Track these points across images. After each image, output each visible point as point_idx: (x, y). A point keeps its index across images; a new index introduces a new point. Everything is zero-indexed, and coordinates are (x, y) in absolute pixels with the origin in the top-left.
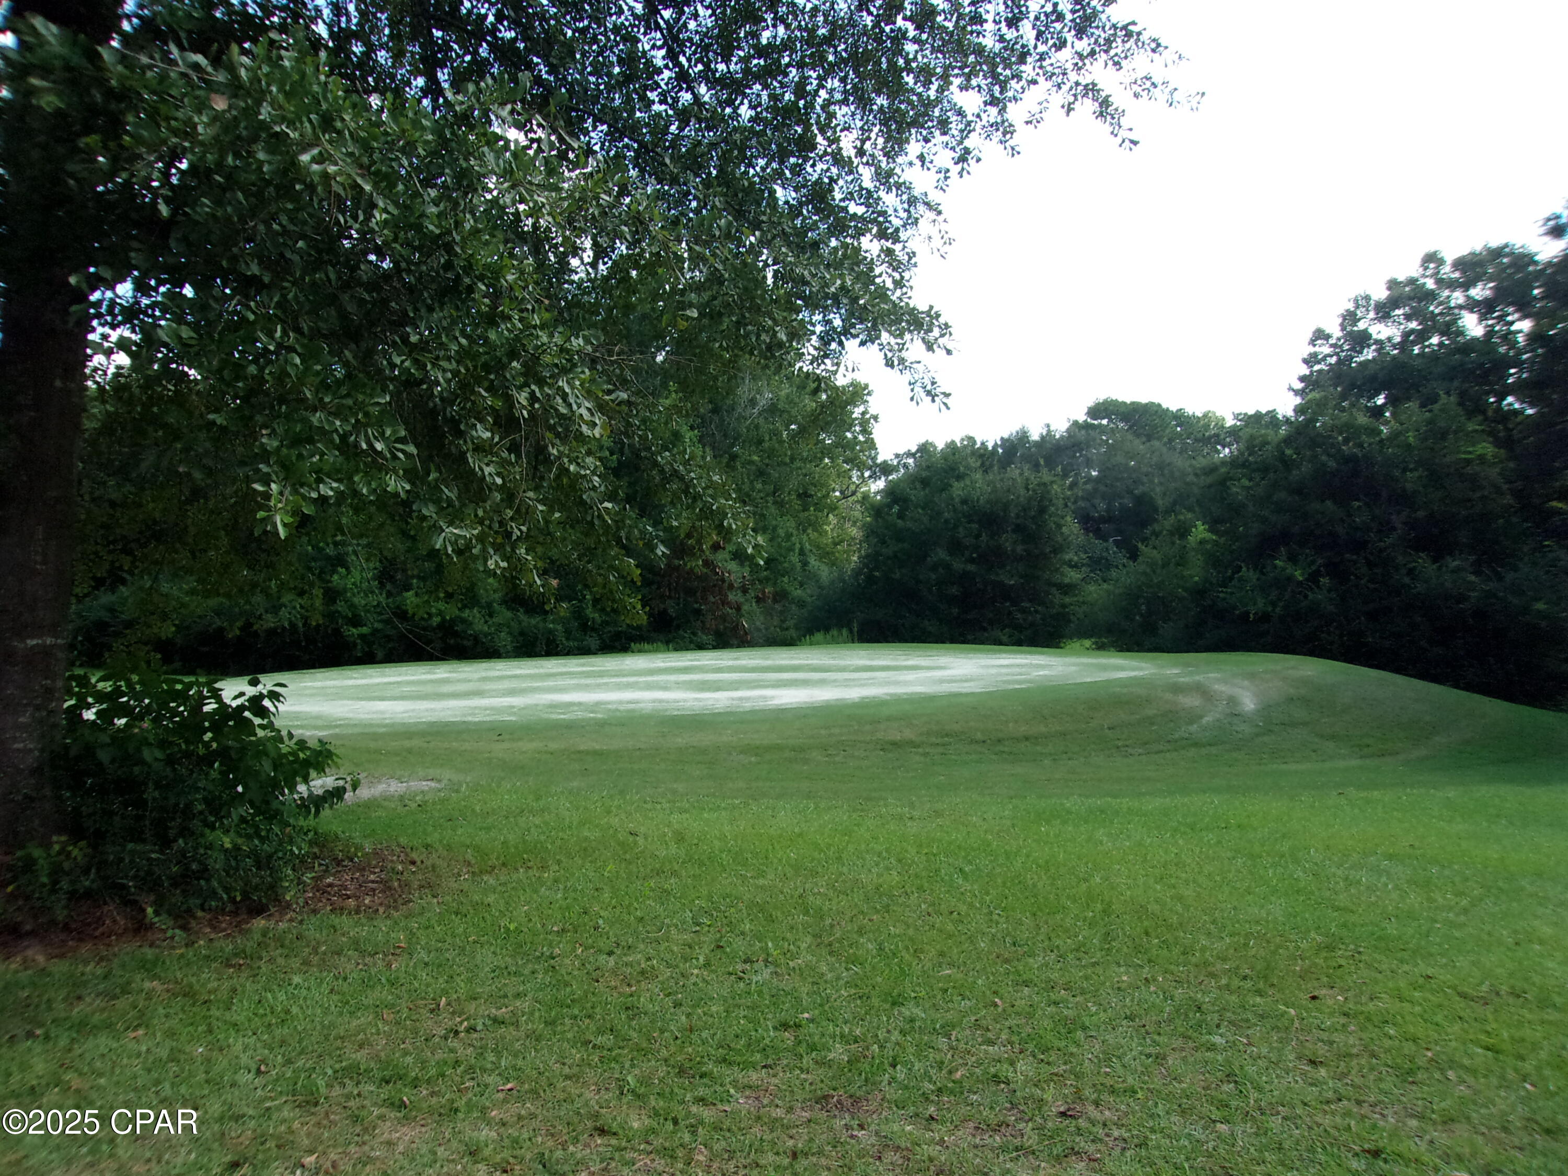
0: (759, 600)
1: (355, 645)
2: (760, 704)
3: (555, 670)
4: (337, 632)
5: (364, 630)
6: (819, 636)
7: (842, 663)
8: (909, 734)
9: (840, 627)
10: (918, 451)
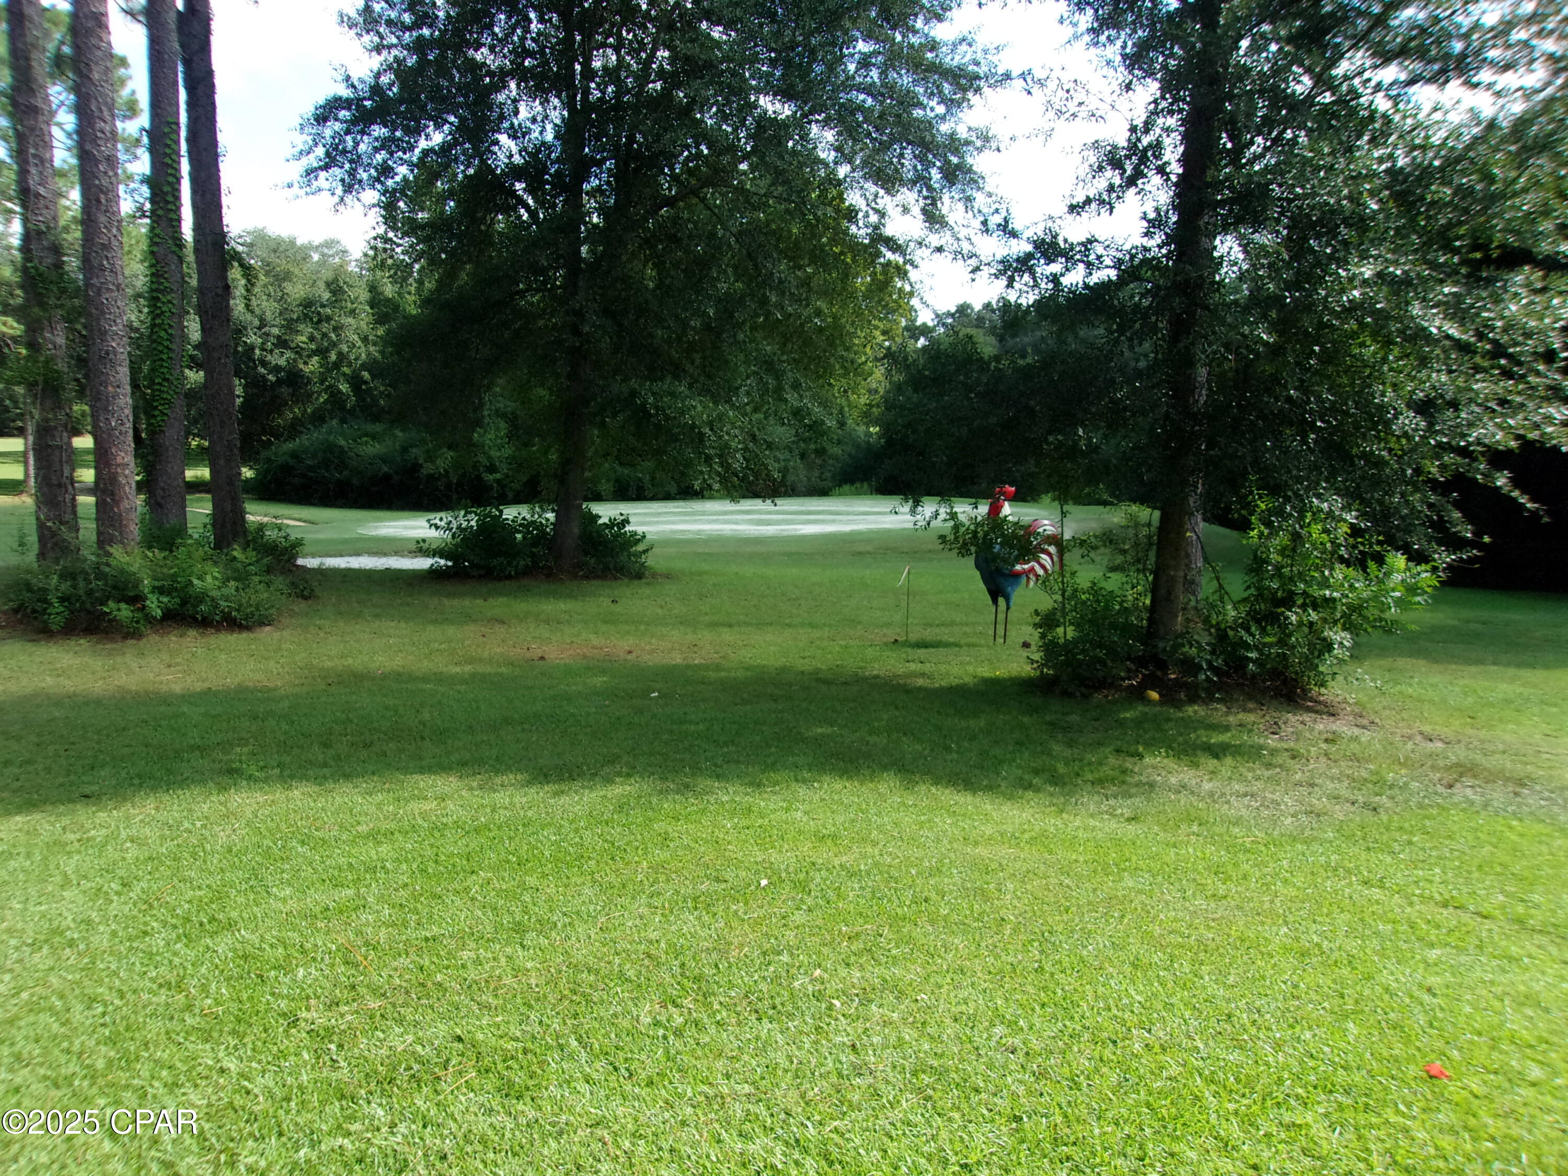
0: (803, 456)
1: (492, 488)
2: (793, 533)
3: (660, 511)
4: (479, 478)
5: (498, 476)
6: (846, 488)
7: (851, 509)
8: (869, 548)
9: (862, 481)
10: (957, 311)
